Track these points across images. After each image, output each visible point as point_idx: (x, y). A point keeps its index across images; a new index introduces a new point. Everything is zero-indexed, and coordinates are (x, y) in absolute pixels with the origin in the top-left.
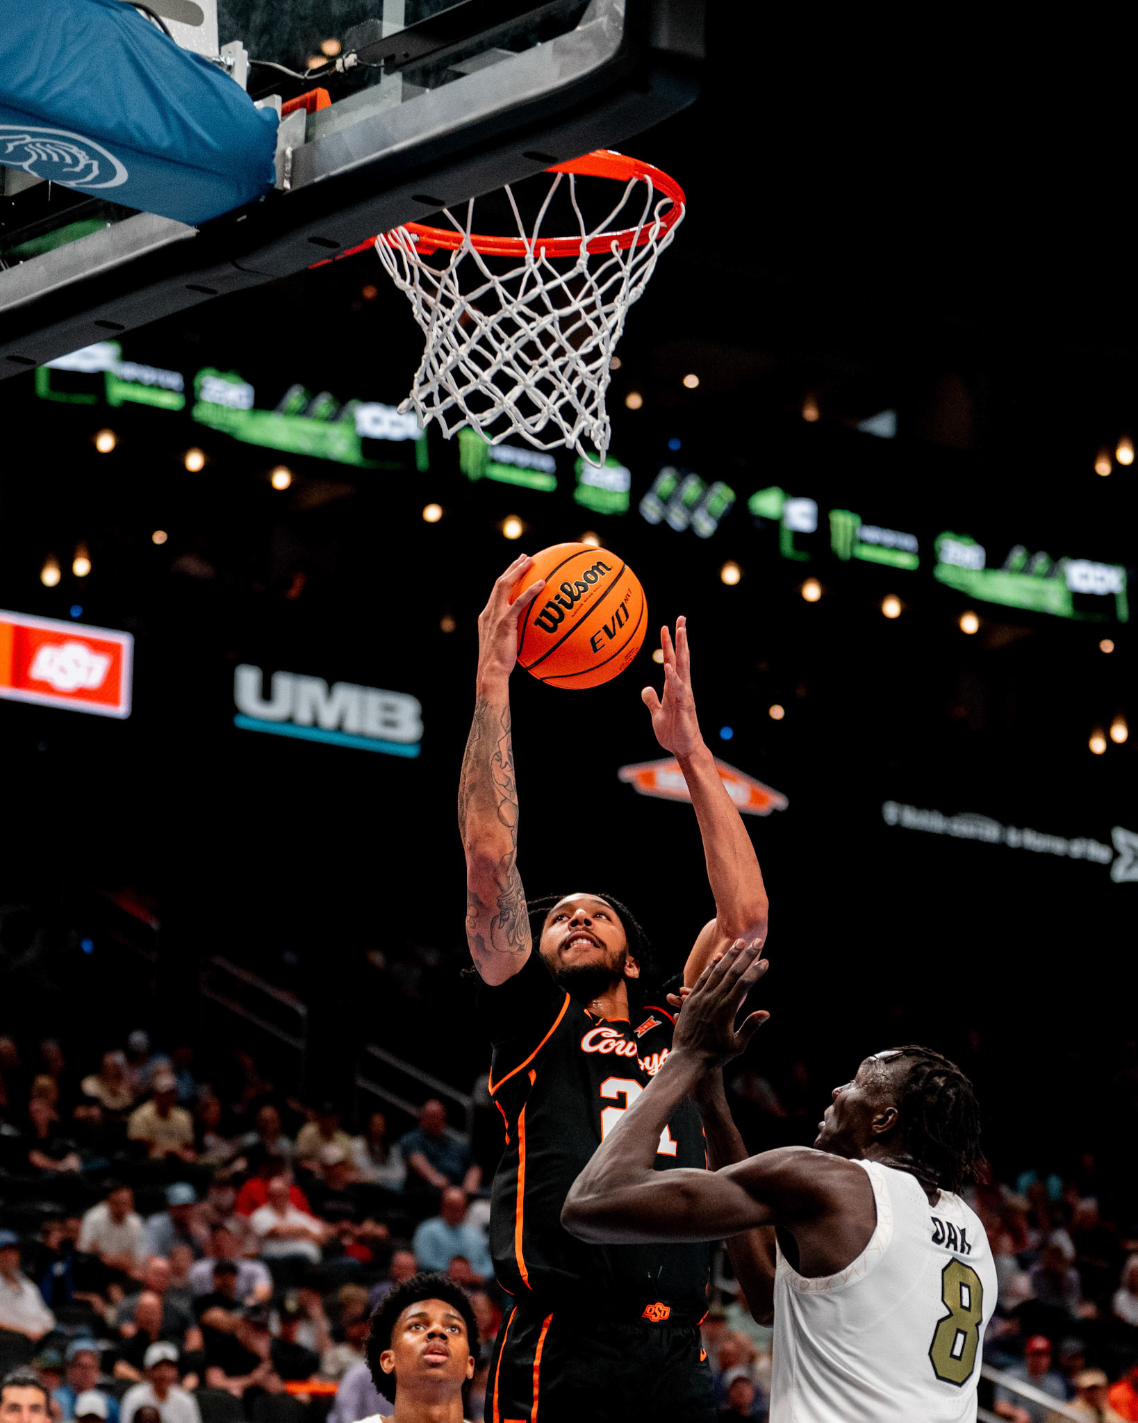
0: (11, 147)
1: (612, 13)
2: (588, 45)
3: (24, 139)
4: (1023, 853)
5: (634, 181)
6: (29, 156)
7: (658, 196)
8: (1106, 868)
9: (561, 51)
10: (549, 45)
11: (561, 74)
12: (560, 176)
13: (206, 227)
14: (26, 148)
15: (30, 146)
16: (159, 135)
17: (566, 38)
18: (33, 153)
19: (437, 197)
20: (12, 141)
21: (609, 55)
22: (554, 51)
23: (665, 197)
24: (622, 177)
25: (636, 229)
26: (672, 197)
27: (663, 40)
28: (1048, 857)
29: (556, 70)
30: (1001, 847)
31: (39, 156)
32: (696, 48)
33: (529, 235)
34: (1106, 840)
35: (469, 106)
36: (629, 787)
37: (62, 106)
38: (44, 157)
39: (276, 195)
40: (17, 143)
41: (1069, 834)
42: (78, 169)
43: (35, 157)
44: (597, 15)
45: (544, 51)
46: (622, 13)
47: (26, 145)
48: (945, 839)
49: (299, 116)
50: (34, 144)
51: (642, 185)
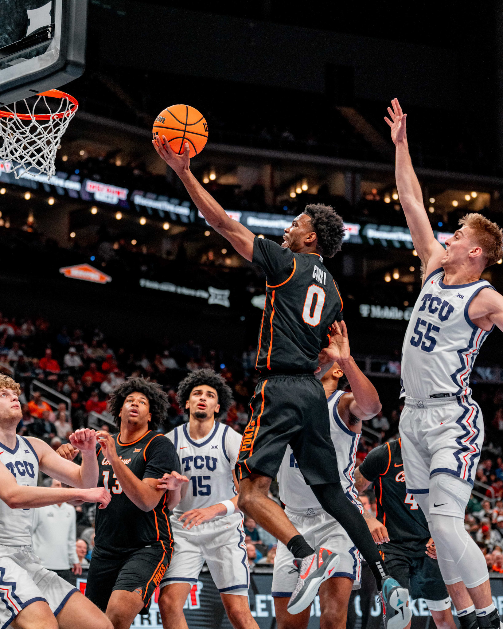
1: (55, 48)
2: (48, 58)
4: (182, 296)
5: (63, 99)
7: (70, 103)
8: (206, 300)
9: (41, 60)
10: (37, 57)
11: (40, 67)
12: (40, 96)
17: (42, 56)
19: (3, 102)
21: (55, 61)
22: (38, 60)
23: (72, 103)
24: (59, 97)
25: (64, 112)
26: (75, 104)
27: (72, 57)
28: (189, 297)
29: (39, 65)
30: (175, 294)
32: (81, 60)
33: (32, 114)
34: (207, 290)
35: (12, 75)
36: (63, 275)
41: (196, 288)
44: (52, 48)
45: (35, 59)
46: (59, 49)
48: (159, 291)
51: (65, 100)
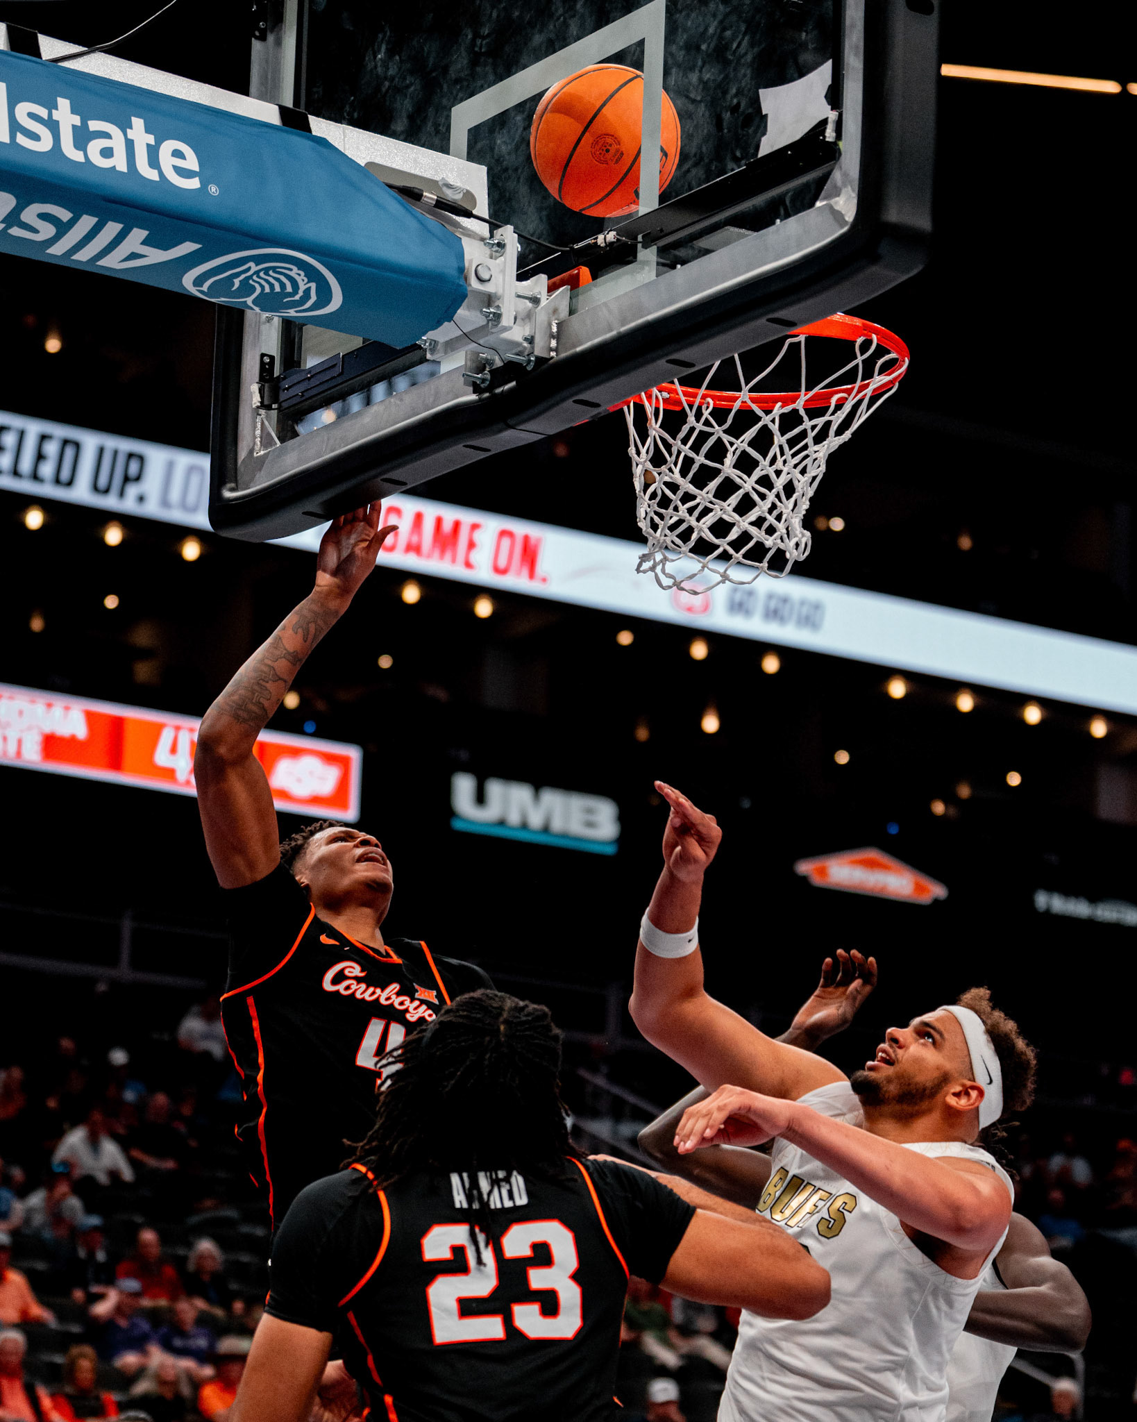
0: (237, 282)
2: (824, 220)
3: (249, 269)
6: (254, 289)
10: (791, 220)
14: (251, 282)
15: (255, 278)
17: (805, 214)
18: (257, 286)
20: (237, 275)
21: (845, 229)
29: (795, 244)
31: (262, 287)
36: (805, 880)
38: (267, 290)
40: (243, 277)
42: (297, 297)
43: (258, 290)
44: (835, 189)
47: (250, 277)
48: (1090, 924)
49: (563, 292)
50: (257, 273)
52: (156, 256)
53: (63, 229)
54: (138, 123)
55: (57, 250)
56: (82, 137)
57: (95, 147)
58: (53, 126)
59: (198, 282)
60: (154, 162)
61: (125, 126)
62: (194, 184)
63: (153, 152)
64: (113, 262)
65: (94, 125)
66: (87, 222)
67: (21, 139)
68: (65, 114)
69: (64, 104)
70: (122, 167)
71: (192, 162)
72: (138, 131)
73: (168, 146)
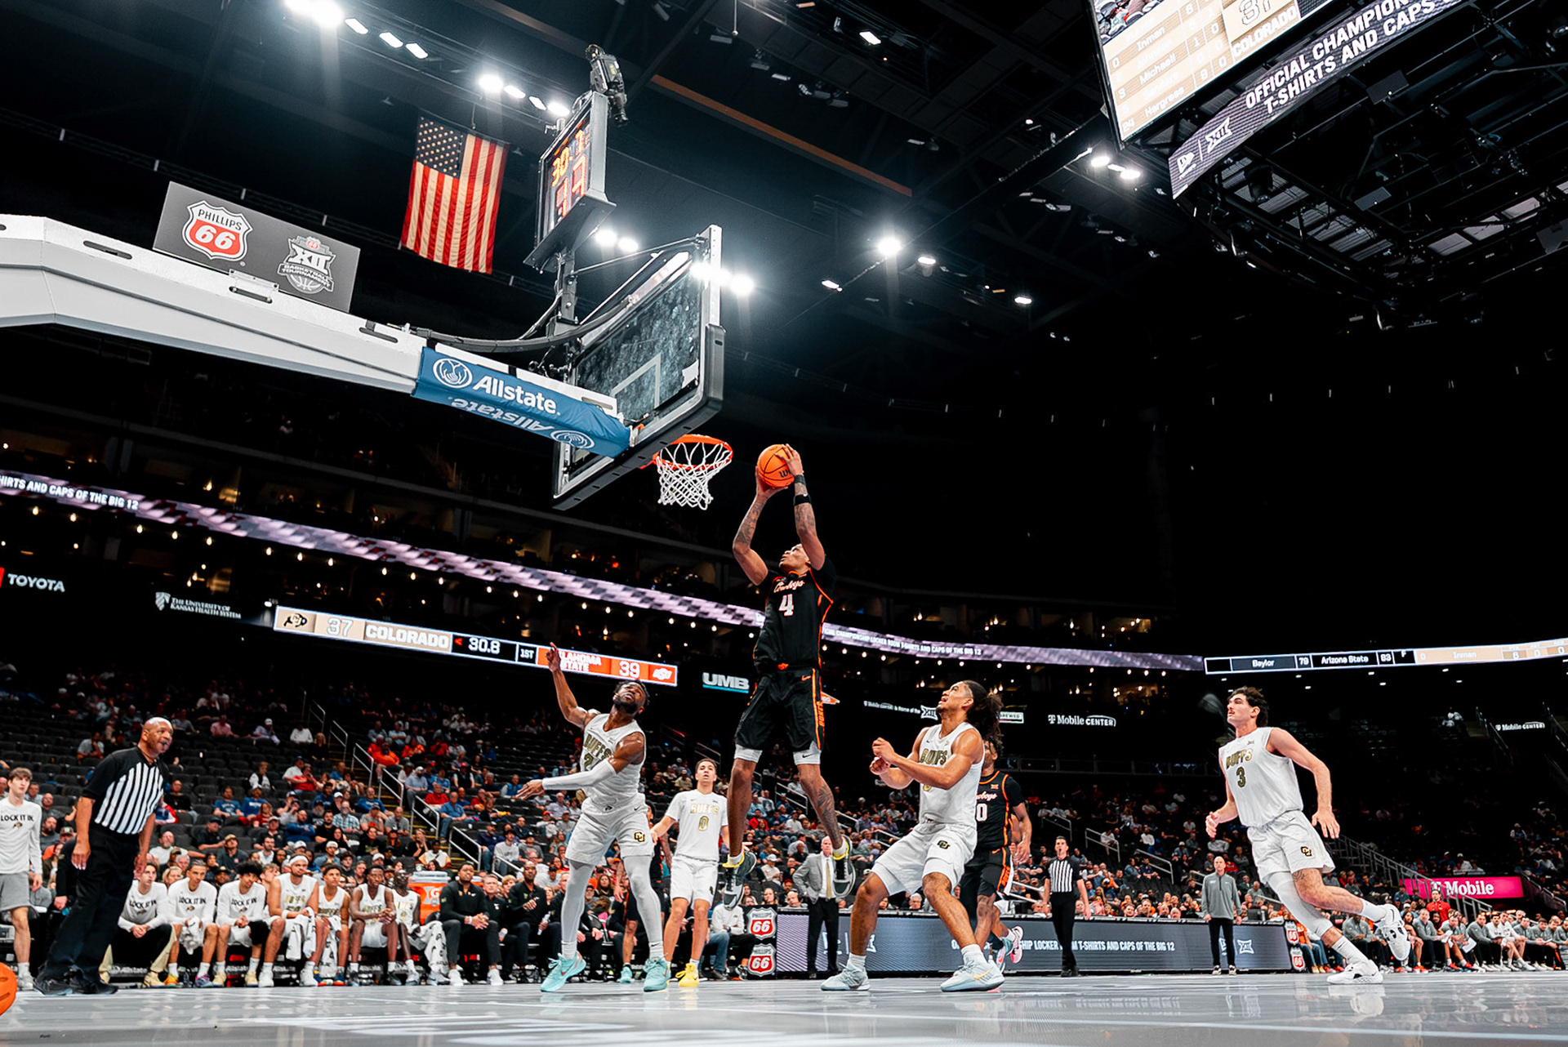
3: (568, 434)
6: (570, 439)
7: (724, 449)
12: (700, 442)
13: (616, 458)
16: (602, 434)
23: (726, 449)
24: (714, 444)
26: (729, 450)
27: (712, 395)
32: (720, 397)
37: (576, 426)
39: (630, 448)
42: (582, 442)
47: (569, 436)
49: (636, 430)
50: (571, 436)
52: (543, 428)
53: (517, 419)
54: (540, 395)
55: (517, 423)
56: (523, 397)
57: (526, 400)
58: (515, 394)
59: (555, 436)
60: (543, 405)
61: (536, 395)
62: (554, 412)
63: (543, 403)
64: (531, 428)
65: (527, 394)
66: (523, 418)
67: (505, 396)
68: (519, 391)
69: (519, 388)
70: (534, 405)
71: (554, 406)
72: (540, 397)
73: (548, 401)
